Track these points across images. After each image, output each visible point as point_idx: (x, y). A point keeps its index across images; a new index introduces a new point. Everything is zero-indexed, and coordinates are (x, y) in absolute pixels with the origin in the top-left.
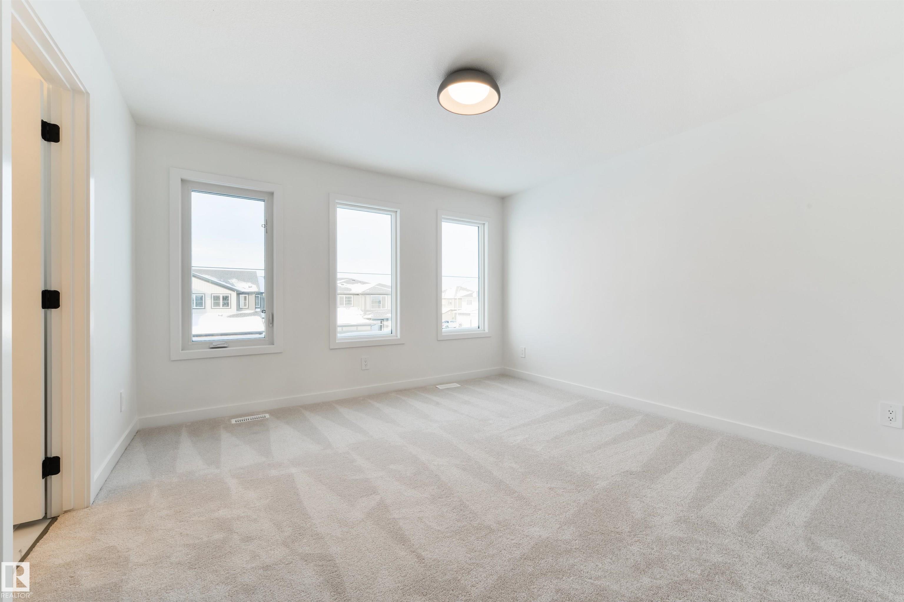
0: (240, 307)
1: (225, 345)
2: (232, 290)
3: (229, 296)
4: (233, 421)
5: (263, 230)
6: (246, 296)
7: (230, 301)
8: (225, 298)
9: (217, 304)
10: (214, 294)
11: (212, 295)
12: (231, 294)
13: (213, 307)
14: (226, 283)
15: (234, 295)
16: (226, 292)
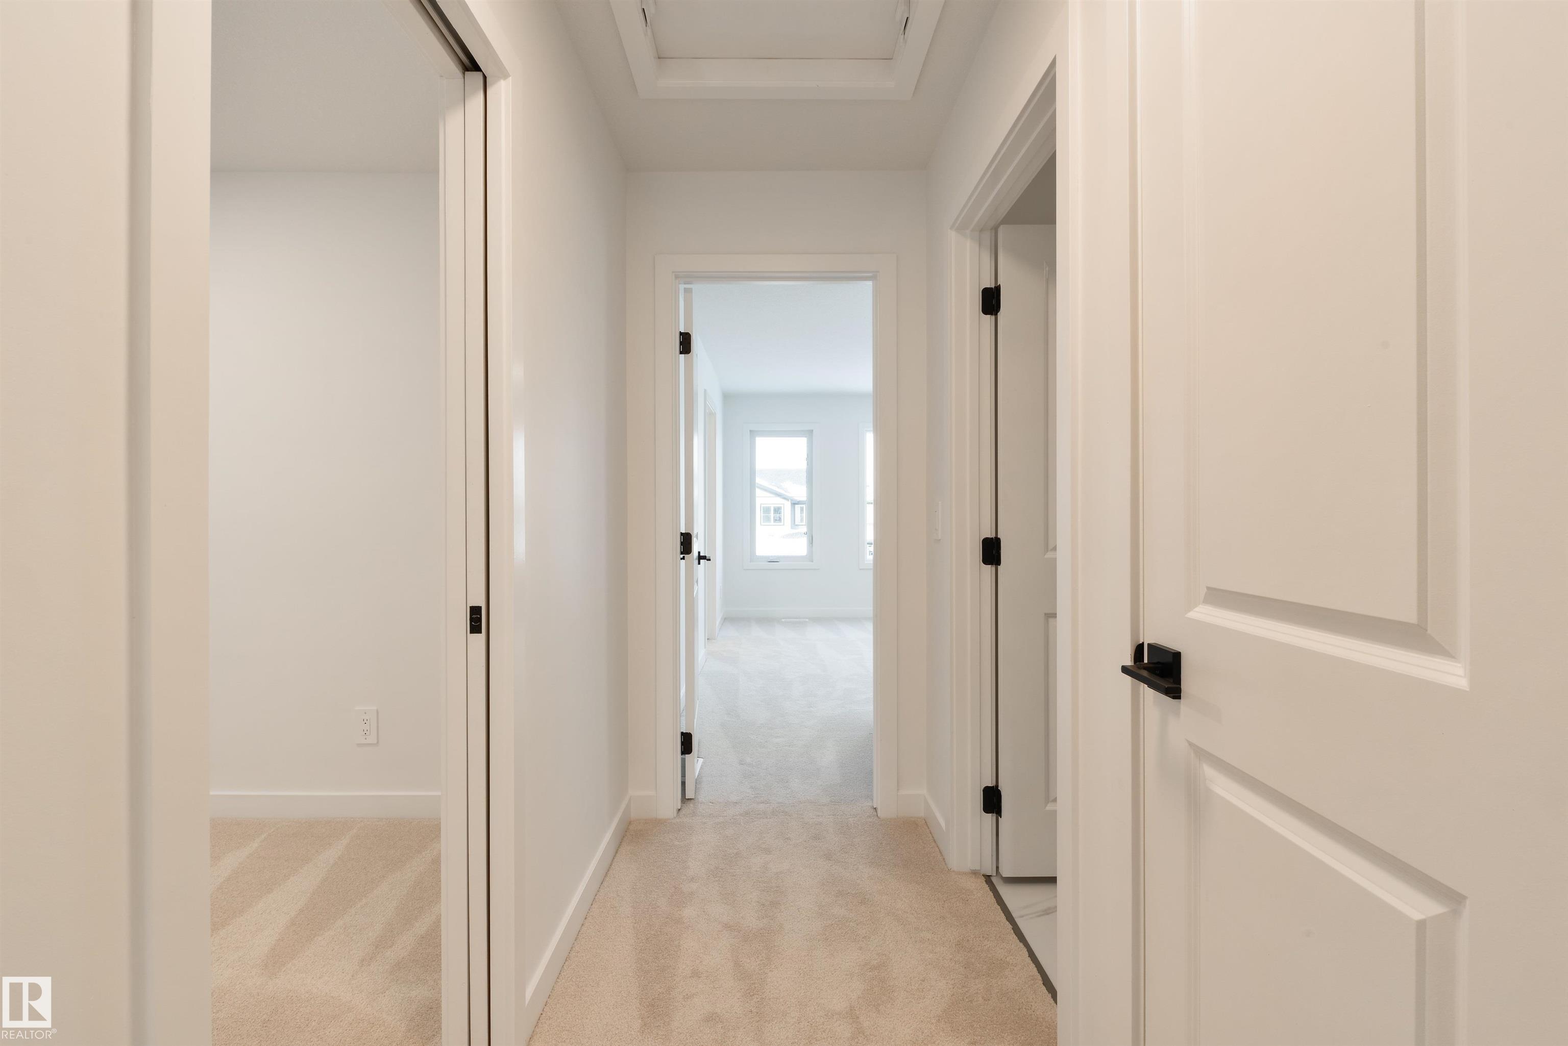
0: (796, 524)
1: (778, 560)
2: (786, 498)
3: (781, 507)
4: (783, 620)
5: (806, 462)
6: (803, 507)
7: (782, 515)
8: (777, 510)
9: (767, 519)
10: (763, 504)
11: (762, 506)
12: (784, 504)
13: (763, 522)
14: (778, 488)
15: (787, 506)
16: (778, 501)
